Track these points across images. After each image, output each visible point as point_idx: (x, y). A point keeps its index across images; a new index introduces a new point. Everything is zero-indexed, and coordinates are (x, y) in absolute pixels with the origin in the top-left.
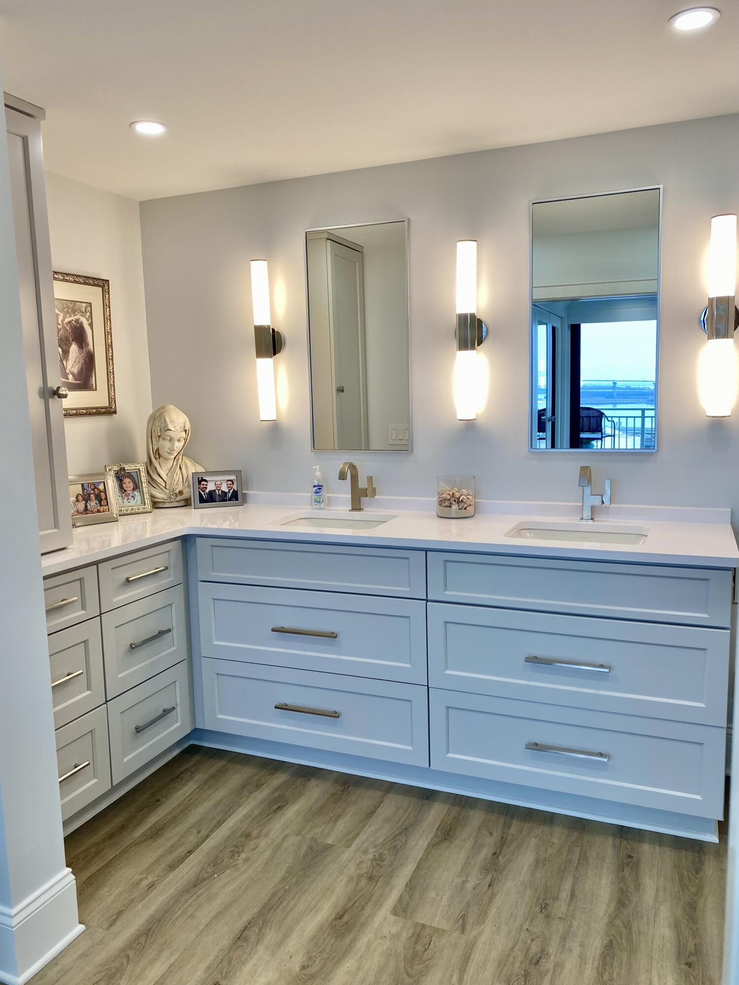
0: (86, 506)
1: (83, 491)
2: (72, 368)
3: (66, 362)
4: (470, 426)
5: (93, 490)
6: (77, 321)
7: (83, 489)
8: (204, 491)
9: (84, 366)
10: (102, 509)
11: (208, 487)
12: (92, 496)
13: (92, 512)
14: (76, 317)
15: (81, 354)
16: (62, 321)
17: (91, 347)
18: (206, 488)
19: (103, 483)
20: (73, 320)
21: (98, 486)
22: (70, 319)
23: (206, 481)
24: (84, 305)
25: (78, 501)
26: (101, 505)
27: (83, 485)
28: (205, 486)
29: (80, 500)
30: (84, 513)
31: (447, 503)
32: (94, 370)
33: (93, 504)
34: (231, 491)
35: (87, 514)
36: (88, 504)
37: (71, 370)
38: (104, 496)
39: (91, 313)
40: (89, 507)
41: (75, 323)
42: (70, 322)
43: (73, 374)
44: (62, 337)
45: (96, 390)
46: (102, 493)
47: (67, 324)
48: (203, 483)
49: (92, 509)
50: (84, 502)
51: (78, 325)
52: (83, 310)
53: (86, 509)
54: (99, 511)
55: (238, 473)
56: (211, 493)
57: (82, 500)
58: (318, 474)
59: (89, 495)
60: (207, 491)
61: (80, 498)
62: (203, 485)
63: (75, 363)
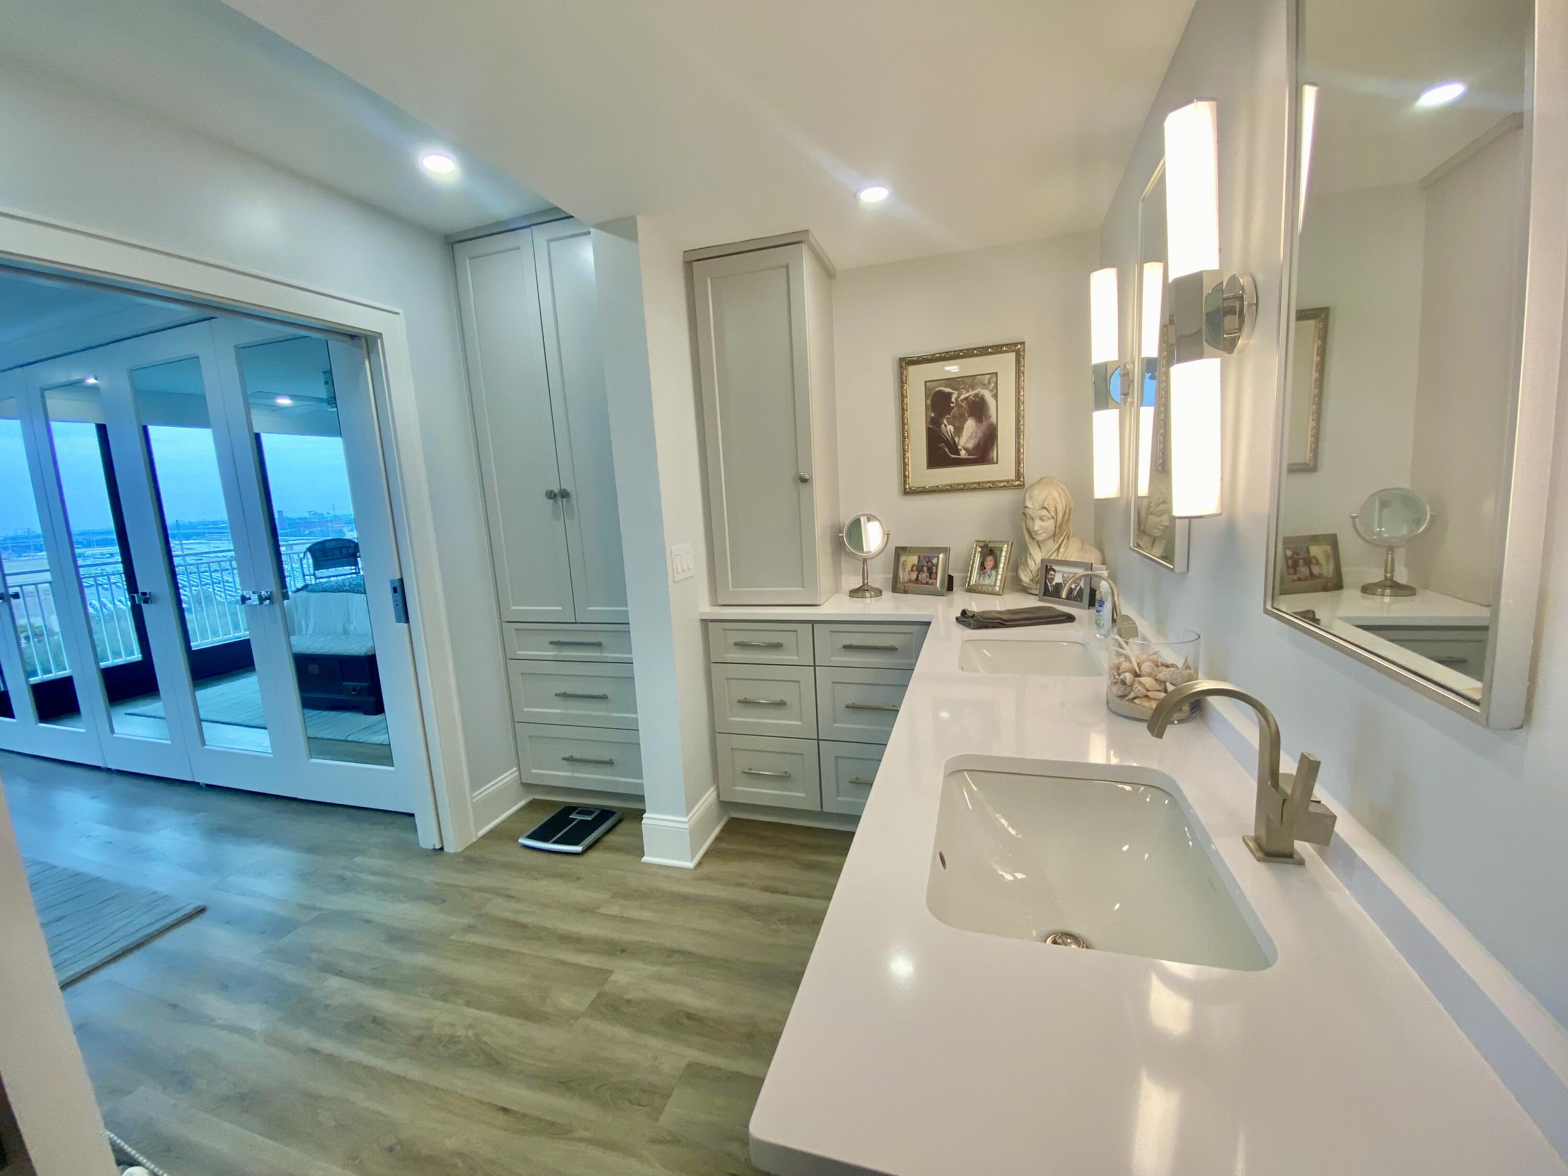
0: (918, 576)
1: (919, 562)
2: (966, 443)
3: (959, 438)
5: (927, 562)
6: (976, 395)
7: (919, 561)
8: (1051, 583)
9: (982, 440)
10: (930, 582)
11: (1056, 578)
12: (925, 568)
13: (922, 583)
14: (976, 392)
15: (980, 428)
16: (956, 399)
17: (994, 419)
18: (1053, 579)
19: (937, 558)
20: (970, 395)
21: (932, 559)
22: (967, 395)
23: (1054, 571)
24: (987, 377)
25: (912, 570)
26: (930, 578)
27: (919, 557)
28: (1053, 577)
29: (914, 570)
30: (915, 582)
32: (996, 443)
33: (924, 576)
34: (1078, 589)
35: (917, 583)
36: (920, 575)
37: (964, 446)
38: (935, 570)
39: (996, 383)
40: (920, 578)
41: (974, 397)
42: (966, 398)
43: (966, 449)
44: (956, 415)
45: (997, 463)
46: (934, 567)
47: (962, 401)
48: (1052, 572)
49: (922, 580)
50: (917, 573)
51: (977, 399)
52: (986, 382)
53: (917, 579)
54: (927, 583)
56: (1058, 587)
57: (916, 571)
59: (923, 566)
60: (1054, 583)
61: (915, 567)
62: (1051, 575)
63: (971, 438)
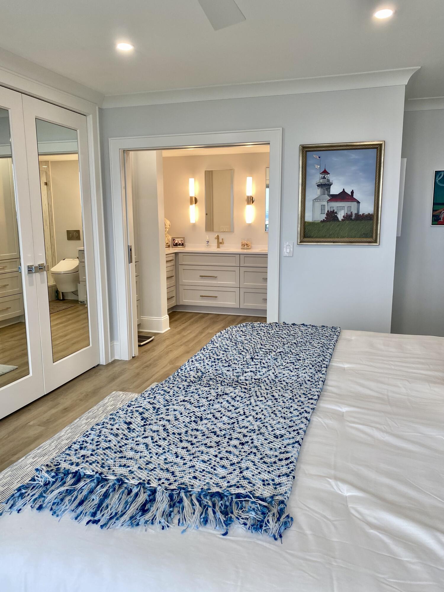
4: (250, 225)
8: (174, 243)
23: (175, 240)
31: (244, 245)
34: (181, 243)
55: (184, 238)
58: (208, 238)
